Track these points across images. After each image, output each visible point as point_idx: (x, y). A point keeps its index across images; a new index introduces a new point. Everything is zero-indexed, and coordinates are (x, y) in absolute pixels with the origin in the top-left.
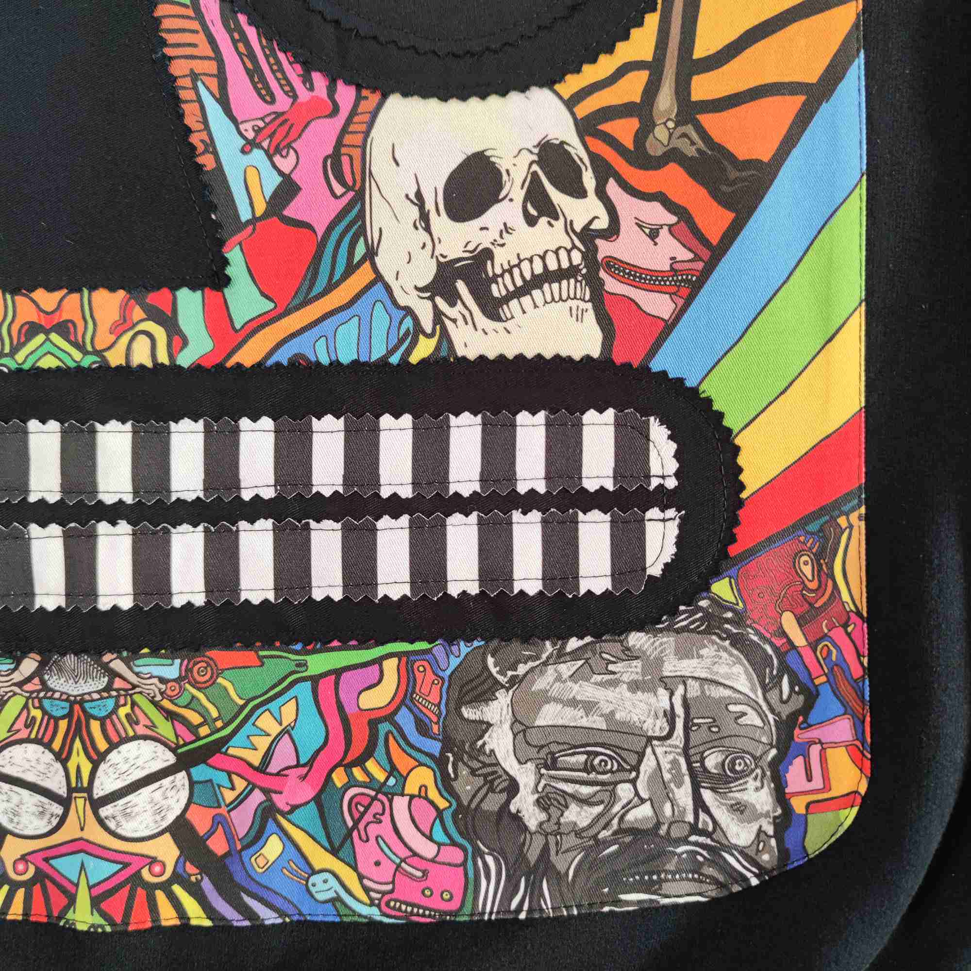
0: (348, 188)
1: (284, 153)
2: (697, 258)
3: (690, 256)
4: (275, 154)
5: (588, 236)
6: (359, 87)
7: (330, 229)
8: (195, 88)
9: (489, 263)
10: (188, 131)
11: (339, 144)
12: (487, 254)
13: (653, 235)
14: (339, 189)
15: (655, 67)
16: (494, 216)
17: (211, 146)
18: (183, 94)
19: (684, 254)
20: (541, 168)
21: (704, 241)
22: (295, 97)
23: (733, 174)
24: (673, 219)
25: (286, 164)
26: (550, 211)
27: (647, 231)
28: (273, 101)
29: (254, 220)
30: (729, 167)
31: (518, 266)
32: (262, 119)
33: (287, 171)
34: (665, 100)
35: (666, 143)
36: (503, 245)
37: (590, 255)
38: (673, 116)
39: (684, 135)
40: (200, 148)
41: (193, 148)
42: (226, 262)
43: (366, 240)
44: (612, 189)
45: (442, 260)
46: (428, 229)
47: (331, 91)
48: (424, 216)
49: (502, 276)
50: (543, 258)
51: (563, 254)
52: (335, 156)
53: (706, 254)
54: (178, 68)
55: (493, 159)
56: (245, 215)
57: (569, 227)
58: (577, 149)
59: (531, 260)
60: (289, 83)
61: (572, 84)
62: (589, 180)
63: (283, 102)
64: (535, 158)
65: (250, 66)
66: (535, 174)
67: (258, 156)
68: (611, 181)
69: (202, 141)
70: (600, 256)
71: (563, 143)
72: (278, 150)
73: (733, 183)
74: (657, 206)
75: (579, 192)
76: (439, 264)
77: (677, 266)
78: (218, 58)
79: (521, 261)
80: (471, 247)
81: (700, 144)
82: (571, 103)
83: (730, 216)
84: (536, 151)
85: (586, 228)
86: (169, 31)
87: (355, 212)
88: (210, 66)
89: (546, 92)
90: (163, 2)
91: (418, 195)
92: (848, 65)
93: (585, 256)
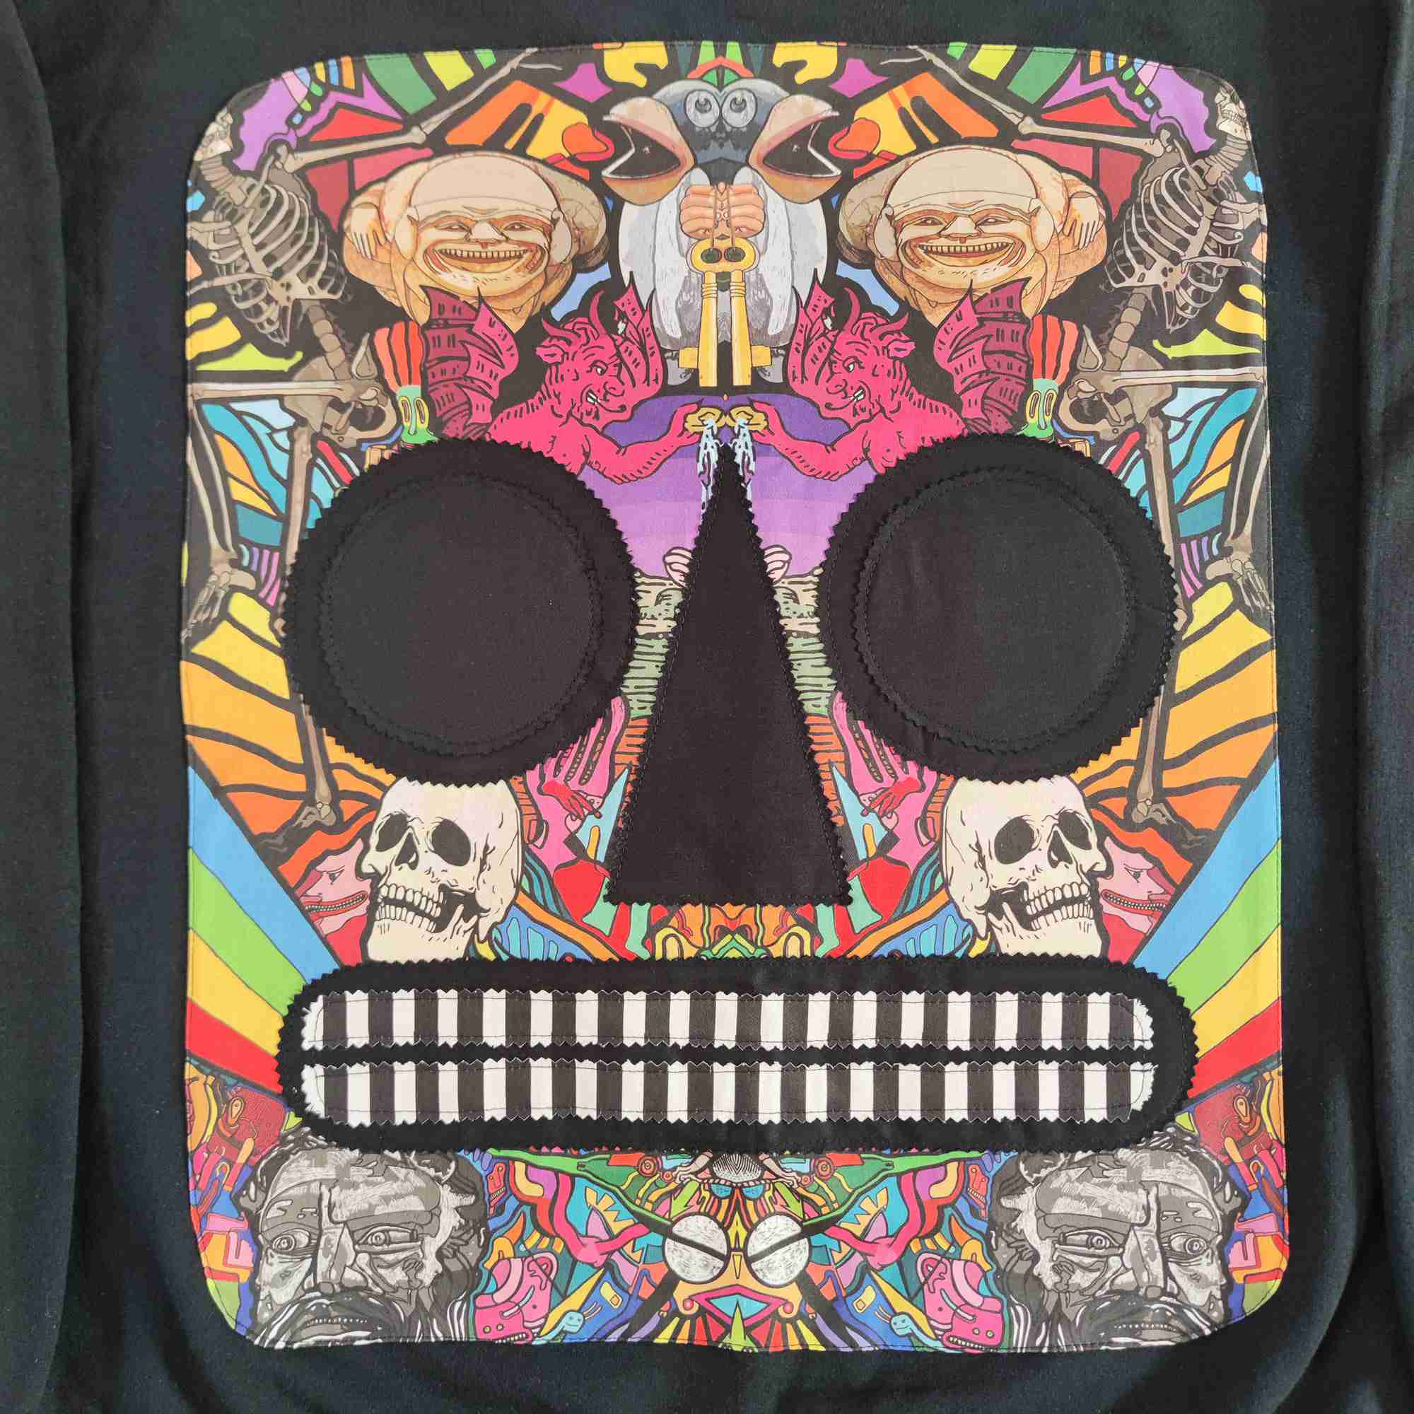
0: (931, 840)
1: (889, 815)
2: (1166, 892)
3: (1161, 890)
4: (883, 816)
5: (1092, 875)
6: (939, 773)
7: (919, 866)
8: (831, 772)
9: (1025, 892)
10: (827, 800)
11: (925, 810)
12: (1024, 886)
13: (1137, 876)
14: (925, 840)
15: (1138, 764)
16: (1029, 860)
17: (841, 811)
18: (823, 775)
19: (1157, 890)
20: (1060, 829)
21: (1171, 881)
22: (896, 778)
23: (1191, 837)
24: (1151, 866)
25: (890, 823)
26: (1065, 857)
27: (1132, 873)
28: (881, 781)
29: (868, 859)
30: (1188, 832)
31: (1045, 894)
32: (875, 792)
33: (890, 827)
34: (1145, 787)
35: (1145, 815)
36: (1034, 880)
37: (1093, 889)
38: (1150, 797)
39: (1158, 810)
40: (835, 812)
41: (830, 812)
42: (849, 887)
43: (943, 875)
44: (1108, 843)
45: (993, 889)
46: (984, 868)
47: (920, 775)
48: (982, 859)
49: (1034, 900)
50: (1062, 889)
51: (1075, 887)
52: (923, 819)
53: (1172, 890)
54: (818, 758)
55: (1028, 822)
56: (862, 855)
57: (1079, 868)
58: (1085, 817)
59: (1053, 891)
60: (892, 768)
61: (1082, 774)
62: (1093, 838)
63: (888, 781)
64: (1057, 822)
65: (866, 755)
66: (1056, 833)
67: (872, 817)
68: (1108, 839)
69: (836, 808)
70: (1100, 890)
71: (1075, 812)
72: (884, 814)
73: (1191, 843)
74: (1138, 857)
75: (1086, 846)
76: (992, 892)
77: (1153, 897)
78: (845, 750)
79: (1046, 891)
80: (1013, 881)
81: (1169, 816)
82: (1081, 787)
83: (1189, 865)
84: (1057, 817)
85: (1091, 870)
86: (814, 734)
87: (934, 856)
88: (840, 756)
89: (1065, 779)
90: (810, 715)
91: (978, 845)
92: (1268, 766)
93: (1090, 889)
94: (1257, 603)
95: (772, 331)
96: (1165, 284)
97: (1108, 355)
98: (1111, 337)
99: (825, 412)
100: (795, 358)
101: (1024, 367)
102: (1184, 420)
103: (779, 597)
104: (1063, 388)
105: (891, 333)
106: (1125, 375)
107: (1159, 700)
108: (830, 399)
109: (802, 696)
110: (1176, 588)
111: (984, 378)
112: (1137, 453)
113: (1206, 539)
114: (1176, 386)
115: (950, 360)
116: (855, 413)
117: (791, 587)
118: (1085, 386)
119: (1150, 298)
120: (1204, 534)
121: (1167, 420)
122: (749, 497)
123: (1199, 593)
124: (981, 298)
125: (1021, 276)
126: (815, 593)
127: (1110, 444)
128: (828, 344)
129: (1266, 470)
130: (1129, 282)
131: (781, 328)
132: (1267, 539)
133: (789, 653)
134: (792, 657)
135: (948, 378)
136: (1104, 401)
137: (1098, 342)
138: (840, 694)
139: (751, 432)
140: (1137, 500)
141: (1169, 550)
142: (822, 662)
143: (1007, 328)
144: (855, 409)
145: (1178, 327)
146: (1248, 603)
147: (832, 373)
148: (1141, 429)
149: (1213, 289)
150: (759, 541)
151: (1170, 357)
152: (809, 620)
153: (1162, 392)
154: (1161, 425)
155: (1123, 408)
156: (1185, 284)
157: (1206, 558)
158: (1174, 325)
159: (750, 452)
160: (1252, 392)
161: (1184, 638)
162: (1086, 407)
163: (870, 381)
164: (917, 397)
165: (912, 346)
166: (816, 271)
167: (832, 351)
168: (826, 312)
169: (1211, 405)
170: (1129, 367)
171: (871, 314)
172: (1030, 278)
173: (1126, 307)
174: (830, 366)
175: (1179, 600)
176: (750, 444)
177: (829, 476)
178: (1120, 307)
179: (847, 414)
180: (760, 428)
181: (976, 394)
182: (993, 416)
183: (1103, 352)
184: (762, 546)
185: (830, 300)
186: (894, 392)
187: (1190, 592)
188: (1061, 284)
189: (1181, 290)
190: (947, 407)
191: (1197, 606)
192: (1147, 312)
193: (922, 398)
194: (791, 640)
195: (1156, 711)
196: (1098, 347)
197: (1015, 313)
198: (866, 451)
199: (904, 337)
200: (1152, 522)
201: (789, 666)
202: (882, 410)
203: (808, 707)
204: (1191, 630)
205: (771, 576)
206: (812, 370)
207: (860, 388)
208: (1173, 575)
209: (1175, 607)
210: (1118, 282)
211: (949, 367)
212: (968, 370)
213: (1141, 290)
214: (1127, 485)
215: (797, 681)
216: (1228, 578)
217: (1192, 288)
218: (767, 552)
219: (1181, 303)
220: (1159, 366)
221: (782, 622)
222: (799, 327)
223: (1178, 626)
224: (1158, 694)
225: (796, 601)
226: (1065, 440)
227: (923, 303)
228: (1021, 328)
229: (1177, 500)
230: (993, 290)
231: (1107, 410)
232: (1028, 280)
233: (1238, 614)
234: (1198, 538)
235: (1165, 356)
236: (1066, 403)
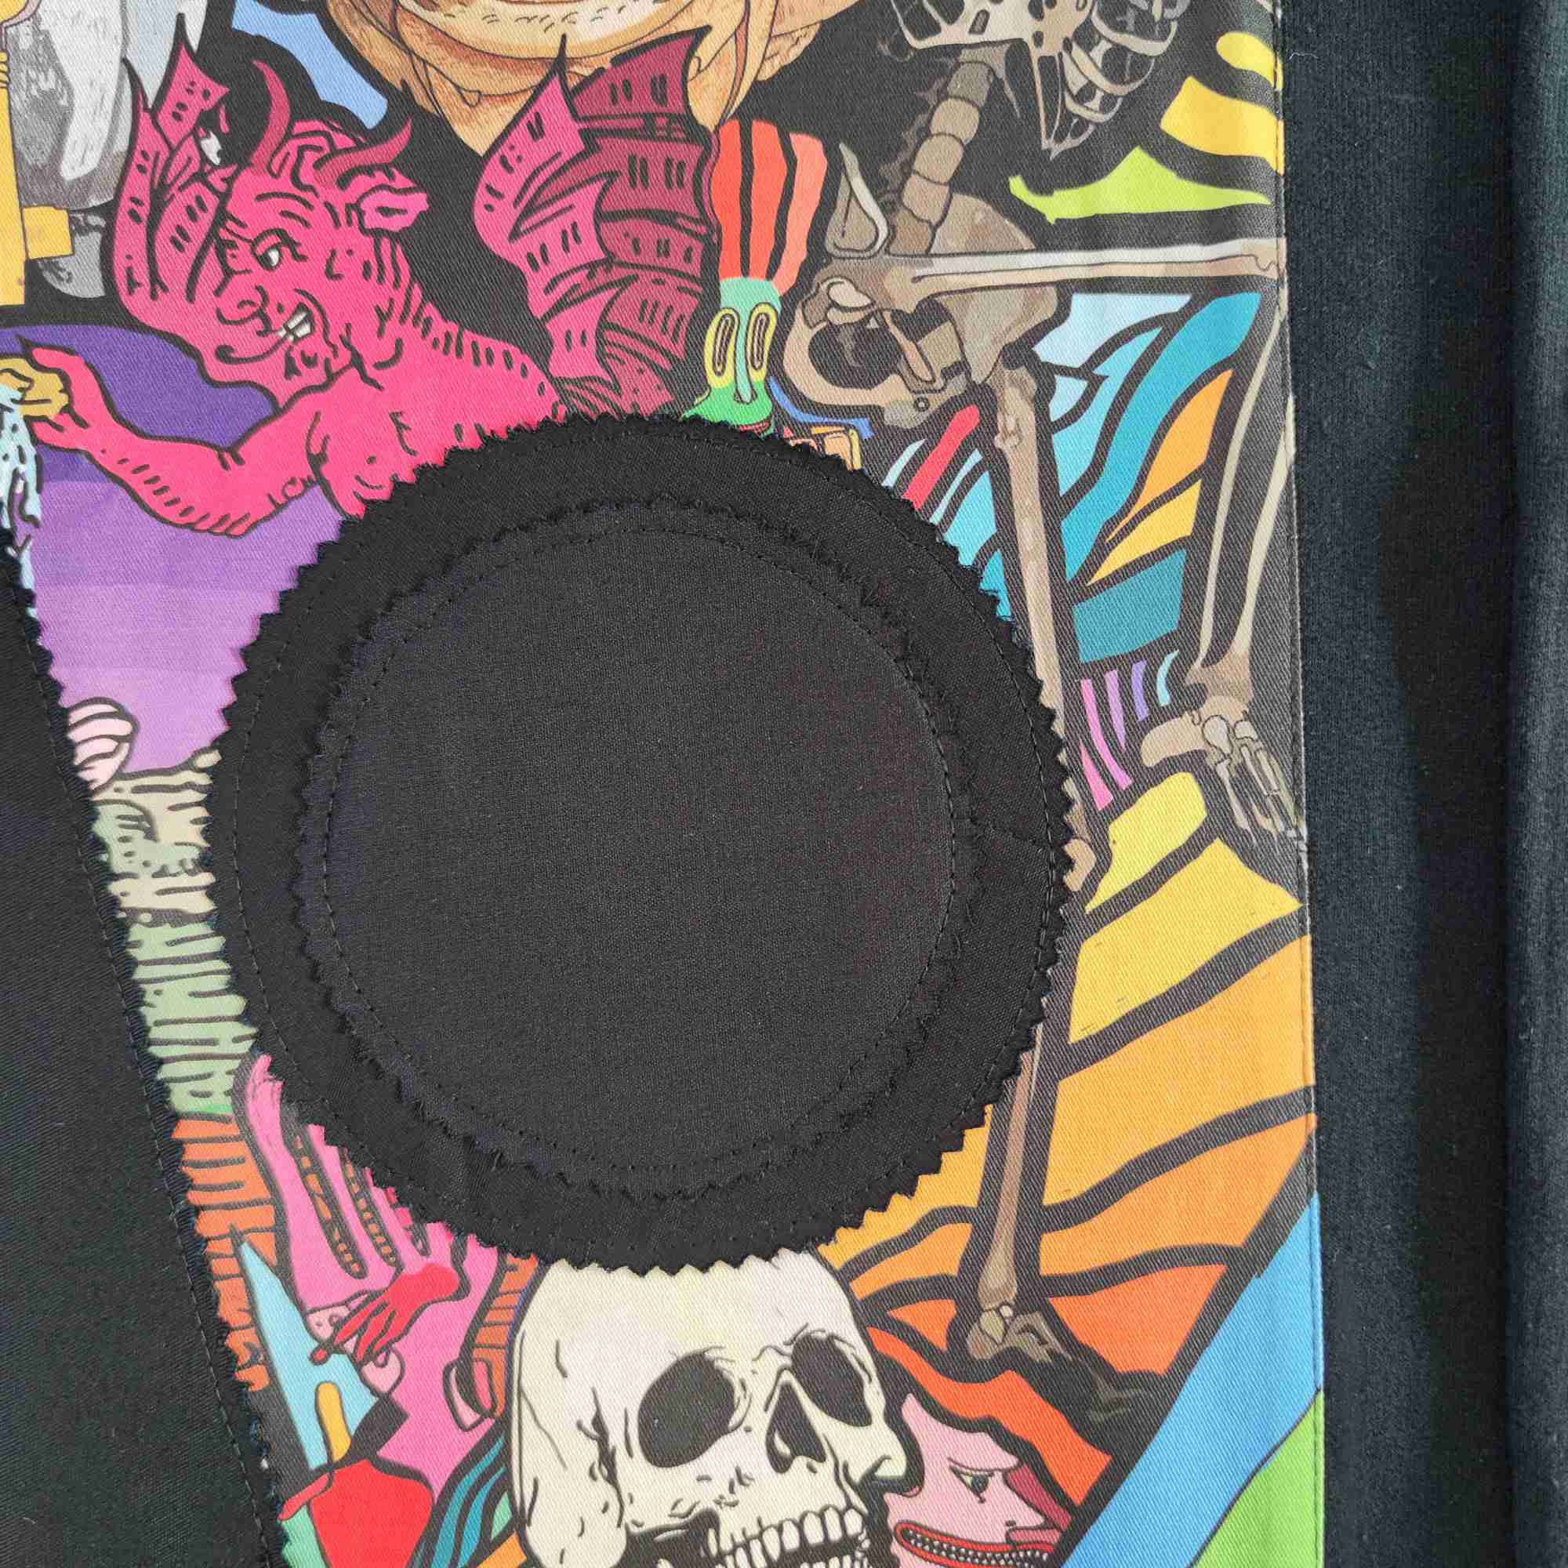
0: (484, 1416)
1: (380, 1359)
2: (1049, 1524)
3: (1039, 1520)
4: (365, 1362)
5: (872, 1488)
6: (502, 1251)
7: (454, 1480)
8: (237, 1255)
9: (711, 1533)
10: (225, 1328)
11: (469, 1345)
12: (709, 1520)
13: (979, 1486)
14: (468, 1416)
15: (981, 1218)
16: (721, 1457)
17: (262, 1354)
18: (217, 1266)
19: (1028, 1518)
20: (798, 1378)
21: (1064, 1500)
22: (399, 1266)
23: (1108, 1393)
24: (1009, 1461)
25: (383, 1377)
26: (810, 1446)
27: (968, 1480)
28: (361, 1275)
29: (330, 1466)
30: (1100, 1381)
31: (760, 1537)
32: (345, 1303)
33: (384, 1388)
34: (998, 1274)
35: (999, 1339)
36: (734, 1504)
37: (875, 1521)
38: (1011, 1299)
39: (1029, 1329)
40: (245, 1357)
41: (230, 1357)
42: (281, 1539)
43: (512, 1497)
44: (912, 1411)
45: (635, 1530)
46: (612, 1479)
47: (458, 1257)
48: (607, 1458)
49: (733, 1553)
50: (800, 1525)
51: (832, 1518)
52: (464, 1366)
53: (1064, 1519)
54: (206, 1225)
55: (719, 1364)
56: (316, 1458)
57: (842, 1473)
58: (855, 1348)
59: (780, 1529)
60: (389, 1241)
61: (847, 1244)
62: (874, 1398)
63: (379, 1275)
64: (788, 1362)
65: (327, 1214)
66: (787, 1390)
67: (339, 1365)
68: (911, 1399)
69: (248, 1345)
70: (892, 1521)
71: (832, 1338)
72: (370, 1356)
73: (1108, 1408)
74: (984, 1440)
75: (856, 1415)
76: (630, 1537)
77: (1017, 1537)
78: (276, 1200)
79: (762, 1531)
80: (682, 1509)
81: (1054, 1343)
82: (845, 1276)
83: (1102, 1460)
84: (789, 1350)
85: (870, 1475)
86: (198, 1165)
87: (495, 1451)
88: (264, 1216)
89: (806, 1258)
90: (189, 1116)
91: (598, 1422)
92: (1292, 1220)
93: (866, 1521)
94: (1265, 823)
95: (71, 169)
96: (1038, 38)
97: (901, 216)
98: (907, 170)
99: (217, 370)
100: (130, 239)
101: (698, 248)
102: (1089, 372)
103: (106, 827)
104: (792, 300)
105: (369, 170)
106: (940, 265)
107: (1031, 1061)
108: (227, 335)
109: (165, 1072)
110: (1070, 787)
111: (601, 277)
112: (976, 457)
113: (1139, 669)
114: (1066, 290)
115: (515, 234)
116: (290, 370)
117: (140, 799)
118: (845, 294)
119: (1001, 73)
120: (1135, 656)
121: (1046, 375)
122: (28, 580)
123: (1124, 801)
124: (586, 82)
125: (685, 24)
126: (201, 812)
127: (910, 435)
128: (212, 202)
129: (1286, 501)
130: (951, 34)
131: (92, 162)
132: (1287, 664)
133: (133, 963)
134: (141, 973)
135: (514, 278)
136: (894, 330)
137: (876, 185)
138: (264, 1061)
139: (29, 420)
140: (974, 574)
141: (1052, 697)
142: (219, 982)
143: (654, 153)
144: (289, 360)
145: (1069, 143)
146: (1242, 822)
147: (228, 273)
148: (984, 398)
149: (1154, 48)
150: (56, 688)
151: (1051, 218)
152: (185, 881)
153: (1029, 308)
154: (1032, 385)
155: (939, 346)
156: (1085, 36)
157: (1142, 712)
158: (1059, 138)
159: (29, 470)
160: (1247, 304)
161: (1090, 907)
162: (849, 345)
163: (324, 291)
164: (441, 327)
165: (418, 202)
166: (180, 20)
167: (222, 216)
168: (207, 122)
169: (1155, 333)
170: (953, 246)
171: (317, 125)
172: (707, 29)
173: (943, 95)
174: (221, 256)
175: (1076, 817)
176: (30, 451)
177: (227, 528)
178: (930, 97)
179: (270, 374)
180: (51, 411)
181: (582, 318)
182: (627, 373)
183: (889, 208)
184: (65, 701)
185: (219, 91)
186: (383, 317)
187: (1103, 798)
188: (783, 44)
189: (1077, 52)
190: (512, 348)
191: (1119, 830)
192: (992, 111)
193: (453, 328)
194: (136, 932)
195: (1023, 1089)
196: (876, 198)
197: (670, 116)
198: (317, 461)
199: (401, 181)
200: (1010, 627)
201: (135, 996)
202: (357, 361)
203: (181, 1099)
204: (1109, 887)
205: (85, 775)
206: (174, 265)
207: (301, 307)
208: (1062, 757)
209: (1069, 833)
210: (920, 36)
211: (514, 253)
212: (560, 261)
213: (980, 54)
214: (951, 537)
215: (156, 1033)
216: (1194, 763)
217: (1104, 46)
218: (75, 716)
219: (1076, 82)
220: (1025, 241)
221: (115, 888)
222: (138, 158)
223: (1074, 881)
224: (1029, 1044)
225: (151, 835)
226: (804, 429)
227: (445, 94)
228: (689, 154)
229: (1072, 570)
230: (617, 61)
231: (899, 351)
232: (702, 32)
233: (1218, 853)
234: (1122, 664)
235: (1041, 216)
236: (801, 336)
